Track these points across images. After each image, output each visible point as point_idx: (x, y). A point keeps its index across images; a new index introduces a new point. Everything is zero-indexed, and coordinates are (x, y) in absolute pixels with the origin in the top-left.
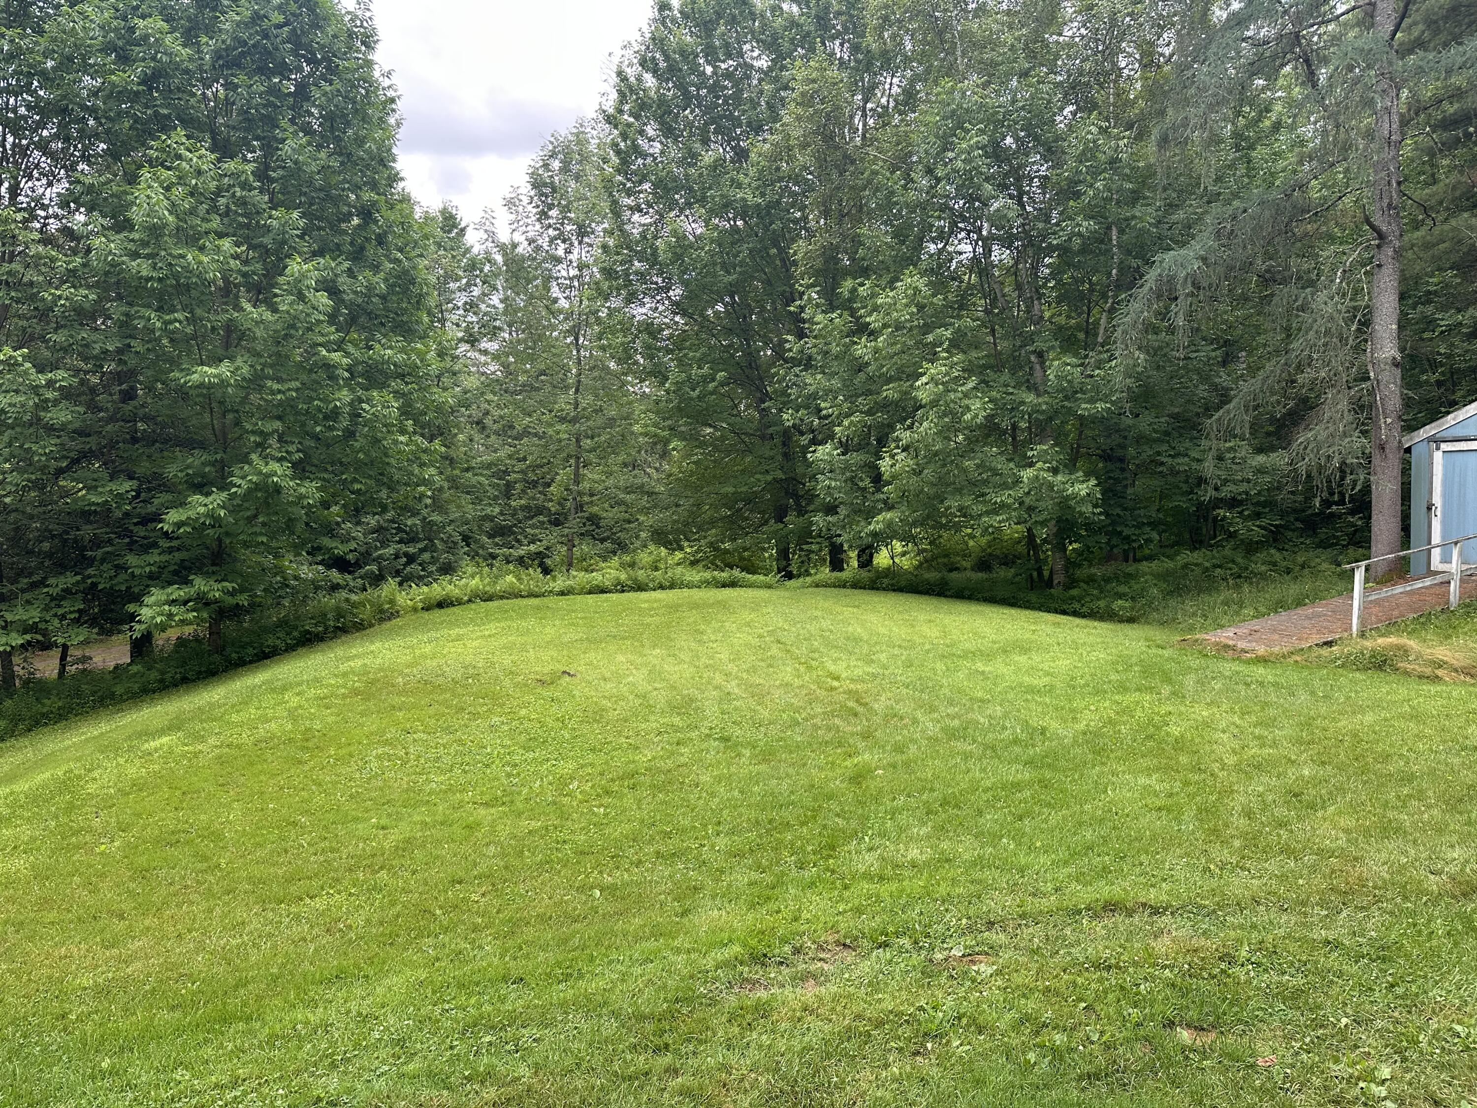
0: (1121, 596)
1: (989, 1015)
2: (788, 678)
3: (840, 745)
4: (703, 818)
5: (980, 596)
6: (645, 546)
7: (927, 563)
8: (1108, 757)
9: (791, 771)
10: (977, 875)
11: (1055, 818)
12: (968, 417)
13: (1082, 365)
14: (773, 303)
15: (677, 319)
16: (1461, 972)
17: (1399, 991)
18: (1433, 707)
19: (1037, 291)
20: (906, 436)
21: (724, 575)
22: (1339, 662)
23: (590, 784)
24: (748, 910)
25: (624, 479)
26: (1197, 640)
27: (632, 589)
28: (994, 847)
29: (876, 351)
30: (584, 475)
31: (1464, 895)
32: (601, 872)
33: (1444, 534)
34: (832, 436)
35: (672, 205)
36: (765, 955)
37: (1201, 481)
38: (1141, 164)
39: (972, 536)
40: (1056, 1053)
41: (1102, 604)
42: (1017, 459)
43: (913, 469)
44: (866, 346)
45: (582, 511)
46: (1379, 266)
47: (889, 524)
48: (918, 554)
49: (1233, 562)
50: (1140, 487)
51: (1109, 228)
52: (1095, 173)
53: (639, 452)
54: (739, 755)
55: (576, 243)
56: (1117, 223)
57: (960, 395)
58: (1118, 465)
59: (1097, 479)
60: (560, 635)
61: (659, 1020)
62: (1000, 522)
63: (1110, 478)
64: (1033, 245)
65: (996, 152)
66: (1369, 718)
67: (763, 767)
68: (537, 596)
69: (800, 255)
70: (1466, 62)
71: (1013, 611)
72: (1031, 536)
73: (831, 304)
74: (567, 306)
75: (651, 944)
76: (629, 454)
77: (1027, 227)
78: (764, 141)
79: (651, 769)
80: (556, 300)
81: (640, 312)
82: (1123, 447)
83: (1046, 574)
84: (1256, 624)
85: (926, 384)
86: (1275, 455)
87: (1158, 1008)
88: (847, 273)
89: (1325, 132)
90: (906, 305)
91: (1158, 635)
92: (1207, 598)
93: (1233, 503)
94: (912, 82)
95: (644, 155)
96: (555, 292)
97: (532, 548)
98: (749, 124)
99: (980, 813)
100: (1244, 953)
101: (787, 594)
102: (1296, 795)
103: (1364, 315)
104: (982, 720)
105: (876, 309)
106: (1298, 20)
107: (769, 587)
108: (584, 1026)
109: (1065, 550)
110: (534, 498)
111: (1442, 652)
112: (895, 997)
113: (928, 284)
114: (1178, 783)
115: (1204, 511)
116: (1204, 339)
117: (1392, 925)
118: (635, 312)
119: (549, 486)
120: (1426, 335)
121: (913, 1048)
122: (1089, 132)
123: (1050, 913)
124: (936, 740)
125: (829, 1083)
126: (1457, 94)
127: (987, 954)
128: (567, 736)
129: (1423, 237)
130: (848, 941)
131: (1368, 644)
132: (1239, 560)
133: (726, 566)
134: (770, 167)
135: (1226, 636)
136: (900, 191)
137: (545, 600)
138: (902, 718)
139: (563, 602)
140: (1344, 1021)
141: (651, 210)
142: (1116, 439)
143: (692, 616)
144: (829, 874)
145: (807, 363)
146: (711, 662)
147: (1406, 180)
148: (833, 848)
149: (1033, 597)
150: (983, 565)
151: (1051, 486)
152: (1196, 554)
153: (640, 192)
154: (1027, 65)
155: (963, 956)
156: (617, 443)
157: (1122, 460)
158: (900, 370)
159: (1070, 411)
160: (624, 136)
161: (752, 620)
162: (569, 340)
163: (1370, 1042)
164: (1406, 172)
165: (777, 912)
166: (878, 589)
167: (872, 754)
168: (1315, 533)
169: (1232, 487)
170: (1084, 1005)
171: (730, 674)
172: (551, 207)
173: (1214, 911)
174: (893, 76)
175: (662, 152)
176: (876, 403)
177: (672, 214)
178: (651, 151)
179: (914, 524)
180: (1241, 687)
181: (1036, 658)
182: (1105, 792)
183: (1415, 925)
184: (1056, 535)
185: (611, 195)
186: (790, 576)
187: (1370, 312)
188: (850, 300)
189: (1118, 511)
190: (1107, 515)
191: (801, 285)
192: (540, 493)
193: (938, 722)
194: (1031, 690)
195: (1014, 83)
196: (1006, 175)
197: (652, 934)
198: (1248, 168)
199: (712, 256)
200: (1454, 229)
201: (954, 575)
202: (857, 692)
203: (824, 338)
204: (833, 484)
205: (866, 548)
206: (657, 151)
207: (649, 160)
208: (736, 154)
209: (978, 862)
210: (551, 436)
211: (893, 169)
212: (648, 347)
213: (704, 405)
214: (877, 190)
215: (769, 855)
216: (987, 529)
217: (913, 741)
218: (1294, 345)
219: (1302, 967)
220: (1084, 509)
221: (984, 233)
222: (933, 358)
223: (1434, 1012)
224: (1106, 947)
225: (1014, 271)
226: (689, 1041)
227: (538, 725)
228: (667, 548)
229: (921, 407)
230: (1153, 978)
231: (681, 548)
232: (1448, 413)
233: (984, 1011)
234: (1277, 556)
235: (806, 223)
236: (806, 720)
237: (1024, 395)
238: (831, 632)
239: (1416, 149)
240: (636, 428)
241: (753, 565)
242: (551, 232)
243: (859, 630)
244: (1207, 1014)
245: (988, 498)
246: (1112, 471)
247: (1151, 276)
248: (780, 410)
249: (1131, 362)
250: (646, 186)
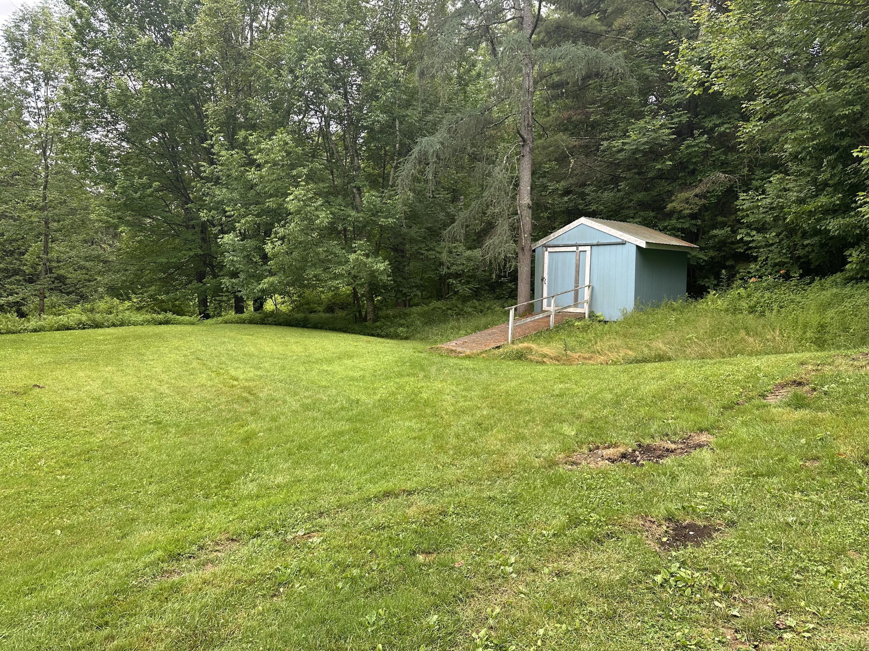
0: (401, 325)
1: (317, 565)
2: (204, 381)
3: (237, 420)
4: (140, 474)
5: (327, 327)
6: (102, 298)
7: (297, 308)
8: (391, 413)
9: (202, 439)
10: (315, 486)
11: (361, 449)
12: (318, 222)
13: (381, 197)
14: (193, 140)
15: (124, 144)
16: (547, 504)
17: (520, 518)
18: (540, 376)
19: (356, 152)
20: (281, 231)
21: (160, 316)
22: (502, 356)
23: (55, 460)
24: (169, 528)
25: (84, 251)
26: (438, 348)
27: (91, 327)
28: (326, 469)
29: (261, 177)
30: (52, 248)
31: (549, 467)
32: (62, 518)
33: (549, 292)
34: (234, 229)
35: (118, 67)
36: (179, 554)
37: (441, 264)
38: (411, 86)
39: (323, 292)
40: (353, 580)
41: (392, 330)
42: (347, 248)
43: (287, 252)
44: (254, 174)
45: (51, 273)
46: (523, 156)
47: (272, 284)
48: (291, 303)
49: (457, 306)
50: (413, 266)
51: (394, 120)
52: (387, 86)
53: (96, 233)
54: (167, 432)
55: (43, 84)
56: (399, 117)
57: (313, 208)
58: (400, 254)
59: (389, 261)
60: (32, 360)
61: (102, 607)
62: (338, 284)
63: (396, 261)
64: (353, 124)
65: (330, 65)
66: (514, 383)
67: (184, 439)
68: (14, 333)
69: (209, 112)
70: (561, 56)
71: (345, 335)
72: (355, 292)
73: (232, 144)
74: (36, 127)
75: (100, 559)
76: (87, 234)
77: (350, 113)
78: (184, 35)
79: (102, 447)
80: (27, 123)
81: (95, 137)
82: (404, 244)
83: (363, 313)
84: (466, 339)
85: (293, 200)
86: (476, 250)
87: (408, 545)
88: (241, 127)
89: (500, 82)
90: (279, 151)
91: (419, 345)
92: (443, 326)
93: (457, 276)
94: (282, 13)
95: (96, 31)
96: (26, 117)
97: (10, 298)
98: (173, 22)
99: (320, 451)
100: (451, 509)
101: (205, 328)
102: (480, 425)
103: (516, 181)
104: (325, 398)
105: (260, 151)
106: (488, 19)
107: (193, 324)
108: (45, 621)
109: (373, 301)
110: (11, 263)
111: (546, 350)
112: (262, 565)
113: (293, 139)
114: (425, 424)
115: (443, 279)
116: (443, 187)
117: (519, 485)
118: (91, 137)
119: (24, 255)
120: (543, 193)
121: (272, 593)
122: (383, 63)
123: (355, 503)
124: (297, 412)
125: (218, 624)
126: (559, 72)
127: (318, 531)
128: (36, 429)
129: (543, 143)
130: (235, 537)
131: (515, 347)
132: (459, 306)
133: (162, 310)
134: (188, 53)
135: (451, 345)
136: (274, 80)
137: (21, 335)
138: (277, 401)
139: (35, 336)
140: (496, 537)
141: (101, 68)
142: (400, 240)
143: (136, 344)
144: (224, 499)
145: (217, 181)
146: (149, 373)
147: (536, 113)
148: (229, 483)
149: (356, 327)
150: (330, 309)
151: (365, 264)
152: (439, 303)
153: (93, 55)
154: (349, 17)
155: (305, 534)
156: (79, 227)
157: (402, 251)
158: (277, 190)
159: (375, 223)
160: (80, 15)
161: (180, 346)
162: (38, 152)
163: (506, 545)
164: (537, 108)
165: (189, 527)
166: (266, 324)
167: (256, 424)
168: (495, 292)
169: (455, 267)
170: (370, 551)
171: (163, 381)
172: (22, 56)
173: (438, 489)
174: (269, 8)
175: (110, 31)
176: (262, 209)
177: (117, 74)
178: (101, 28)
179: (288, 284)
180: (458, 371)
181: (356, 361)
182: (388, 431)
183: (528, 484)
184: (368, 292)
185: (70, 54)
186: (207, 317)
187: (519, 180)
188: (244, 144)
189: (400, 279)
190: (395, 281)
191: (211, 131)
192: (16, 259)
193: (299, 401)
194: (353, 379)
195: (342, 26)
196: (338, 80)
197: (99, 553)
198: (464, 96)
199: (148, 105)
200: (556, 140)
201: (313, 315)
202: (249, 387)
203: (227, 166)
204: (235, 259)
205: (258, 299)
206: (106, 29)
207: (99, 35)
208: (164, 40)
209: (318, 480)
210: (24, 219)
211: (269, 67)
212: (101, 161)
213: (144, 203)
214: (259, 77)
215: (186, 492)
216: (330, 288)
217: (283, 414)
218: (485, 194)
219: (478, 513)
220: (383, 278)
221: (326, 113)
222: (297, 185)
223: (535, 526)
224: (384, 517)
225: (343, 138)
226: (123, 616)
227: (13, 423)
228: (118, 299)
229: (290, 214)
230: (407, 529)
231: (129, 299)
232: (551, 233)
233: (314, 564)
234: (477, 303)
235: (214, 92)
236: (214, 406)
237: (350, 212)
238: (234, 351)
239: (541, 97)
240: (92, 216)
241: (182, 310)
242: (22, 74)
243: (252, 349)
244: (432, 545)
245: (331, 270)
246: (397, 257)
247: (416, 150)
248: (198, 210)
249: (406, 197)
250: (98, 52)
